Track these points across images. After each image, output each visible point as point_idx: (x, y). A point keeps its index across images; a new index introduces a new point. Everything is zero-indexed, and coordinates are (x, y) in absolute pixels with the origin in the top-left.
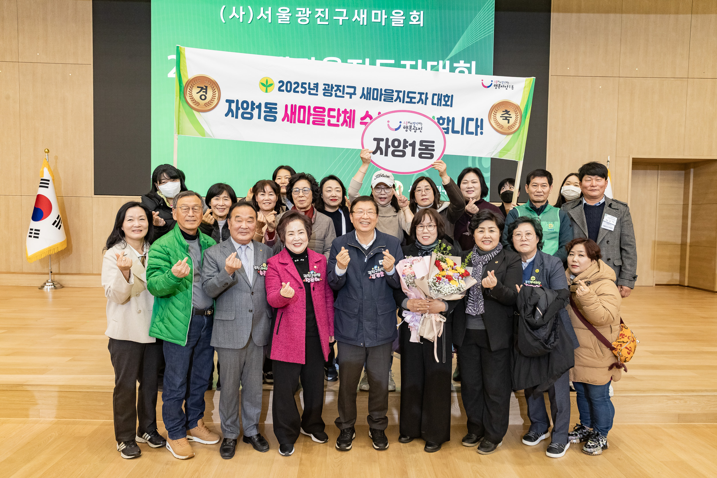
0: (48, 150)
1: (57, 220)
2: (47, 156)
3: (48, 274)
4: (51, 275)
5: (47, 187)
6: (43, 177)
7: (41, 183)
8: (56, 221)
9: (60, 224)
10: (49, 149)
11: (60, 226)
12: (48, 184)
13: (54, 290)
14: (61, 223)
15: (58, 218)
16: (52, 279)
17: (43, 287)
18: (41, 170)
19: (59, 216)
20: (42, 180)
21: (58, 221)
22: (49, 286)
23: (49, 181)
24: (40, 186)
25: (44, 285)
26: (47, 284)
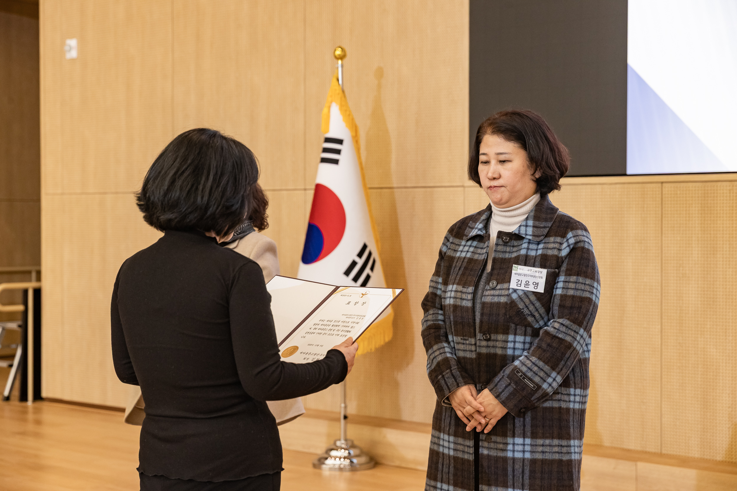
0: (343, 50)
1: (357, 259)
2: (340, 69)
3: (338, 420)
4: (346, 424)
5: (336, 162)
6: (327, 131)
7: (325, 150)
8: (354, 264)
9: (367, 270)
10: (343, 46)
11: (368, 277)
12: (338, 152)
13: (347, 474)
14: (372, 269)
15: (360, 255)
16: (349, 437)
17: (322, 460)
18: (325, 110)
19: (365, 247)
20: (328, 140)
21: (360, 262)
22: (340, 458)
23: (340, 142)
24: (324, 160)
25: (326, 456)
26: (333, 453)
